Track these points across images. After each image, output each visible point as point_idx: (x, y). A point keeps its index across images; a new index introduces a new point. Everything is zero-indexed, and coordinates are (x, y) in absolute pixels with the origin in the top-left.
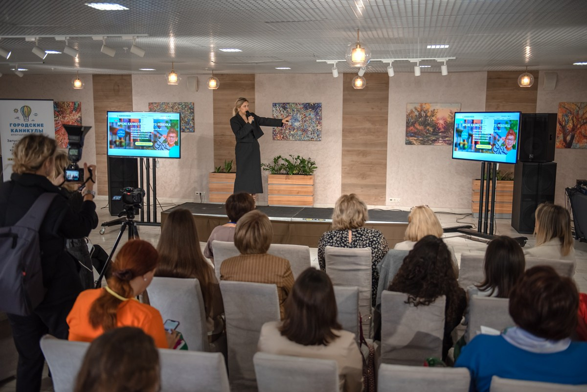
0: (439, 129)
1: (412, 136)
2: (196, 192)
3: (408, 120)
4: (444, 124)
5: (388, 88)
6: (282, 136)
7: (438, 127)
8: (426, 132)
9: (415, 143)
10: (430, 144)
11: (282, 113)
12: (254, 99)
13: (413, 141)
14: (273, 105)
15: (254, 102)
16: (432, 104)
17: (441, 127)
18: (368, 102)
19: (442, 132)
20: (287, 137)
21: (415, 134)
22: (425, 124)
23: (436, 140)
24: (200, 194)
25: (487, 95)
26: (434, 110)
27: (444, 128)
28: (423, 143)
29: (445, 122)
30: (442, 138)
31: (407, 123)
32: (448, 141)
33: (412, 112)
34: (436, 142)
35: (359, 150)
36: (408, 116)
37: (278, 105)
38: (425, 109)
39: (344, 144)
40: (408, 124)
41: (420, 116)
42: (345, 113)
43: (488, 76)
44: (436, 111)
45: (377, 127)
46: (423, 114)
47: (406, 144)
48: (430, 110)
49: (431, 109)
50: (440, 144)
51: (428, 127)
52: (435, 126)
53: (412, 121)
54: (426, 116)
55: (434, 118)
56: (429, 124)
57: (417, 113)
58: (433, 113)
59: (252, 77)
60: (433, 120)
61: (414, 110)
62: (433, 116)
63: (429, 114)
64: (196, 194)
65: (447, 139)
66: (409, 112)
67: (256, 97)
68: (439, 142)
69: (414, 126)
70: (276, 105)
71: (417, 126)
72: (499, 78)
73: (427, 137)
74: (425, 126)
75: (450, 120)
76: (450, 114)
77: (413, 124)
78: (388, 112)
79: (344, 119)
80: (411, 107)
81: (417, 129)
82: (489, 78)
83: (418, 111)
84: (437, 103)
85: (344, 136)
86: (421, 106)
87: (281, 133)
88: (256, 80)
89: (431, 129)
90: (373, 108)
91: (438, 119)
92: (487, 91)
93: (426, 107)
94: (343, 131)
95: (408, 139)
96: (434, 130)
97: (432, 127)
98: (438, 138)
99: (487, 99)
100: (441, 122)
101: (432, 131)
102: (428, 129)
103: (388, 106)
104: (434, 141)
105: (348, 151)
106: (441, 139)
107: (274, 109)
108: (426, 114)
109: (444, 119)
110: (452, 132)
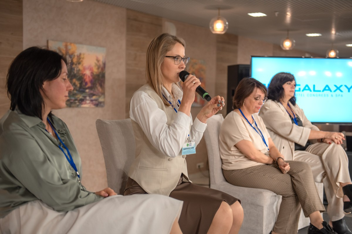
0: (86, 83)
4: (91, 75)
5: (22, 9)
7: (85, 80)
10: (78, 106)
16: (77, 45)
17: (87, 80)
19: (89, 88)
22: (71, 74)
23: (83, 100)
25: (127, 41)
26: (80, 54)
27: (91, 82)
29: (92, 73)
30: (90, 97)
32: (95, 100)
34: (83, 103)
38: (70, 52)
44: (82, 56)
48: (76, 54)
50: (88, 106)
51: (74, 80)
52: (82, 79)
54: (72, 63)
55: (80, 67)
56: (75, 76)
58: (80, 60)
60: (79, 70)
62: (79, 63)
63: (75, 60)
65: (94, 98)
68: (86, 103)
72: (135, 20)
73: (74, 94)
74: (72, 79)
75: (96, 70)
76: (96, 62)
80: (54, 47)
84: (81, 43)
86: (66, 46)
91: (85, 69)
92: (127, 34)
93: (71, 49)
96: (81, 84)
97: (78, 80)
98: (85, 97)
99: (127, 45)
100: (88, 73)
101: (78, 85)
103: (22, 41)
104: (81, 101)
106: (88, 98)
108: (72, 61)
109: (91, 69)
110: (99, 88)
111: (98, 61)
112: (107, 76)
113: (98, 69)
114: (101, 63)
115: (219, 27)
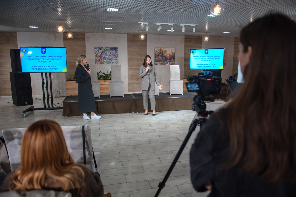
0: (168, 58)
1: (157, 62)
2: (57, 91)
5: (147, 41)
6: (100, 62)
8: (162, 60)
9: (158, 64)
10: (164, 65)
11: (99, 51)
12: (85, 45)
13: (158, 63)
14: (95, 48)
15: (85, 46)
16: (165, 48)
17: (168, 57)
18: (139, 47)
19: (169, 60)
20: (102, 63)
21: (159, 61)
22: (162, 56)
23: (167, 63)
24: (59, 92)
25: (185, 45)
27: (169, 58)
28: (162, 64)
29: (170, 56)
30: (169, 62)
31: (155, 56)
32: (171, 63)
33: (157, 51)
35: (135, 68)
36: (155, 53)
37: (97, 48)
38: (162, 50)
39: (129, 65)
41: (160, 53)
42: (128, 52)
43: (185, 37)
44: (166, 51)
45: (143, 58)
46: (161, 52)
47: (155, 65)
48: (164, 51)
49: (164, 50)
51: (163, 58)
52: (166, 57)
54: (163, 53)
55: (165, 54)
56: (163, 57)
57: (159, 52)
58: (165, 52)
59: (84, 34)
61: (158, 50)
62: (165, 53)
63: (163, 52)
64: (57, 92)
65: (171, 62)
66: (156, 51)
67: (86, 44)
68: (168, 64)
69: (158, 57)
70: (96, 48)
71: (159, 57)
72: (189, 38)
73: (163, 62)
74: (162, 57)
75: (171, 55)
77: (158, 56)
78: (147, 51)
79: (128, 54)
80: (156, 49)
81: (159, 58)
82: (185, 38)
83: (159, 51)
84: (166, 48)
85: (128, 62)
86: (161, 49)
87: (99, 61)
88: (86, 36)
89: (165, 59)
90: (141, 50)
91: (167, 54)
92: (185, 43)
93: (162, 49)
94: (128, 60)
95: (155, 63)
96: (166, 59)
97: (165, 57)
98: (167, 62)
99: (185, 47)
100: (168, 55)
102: (163, 59)
103: (147, 49)
104: (166, 63)
105: (131, 68)
106: (168, 63)
107: (95, 50)
108: (162, 52)
109: (169, 54)
110: (173, 60)
111: (172, 52)
112: (176, 56)
113: (172, 54)
114: (174, 53)
115: (206, 39)
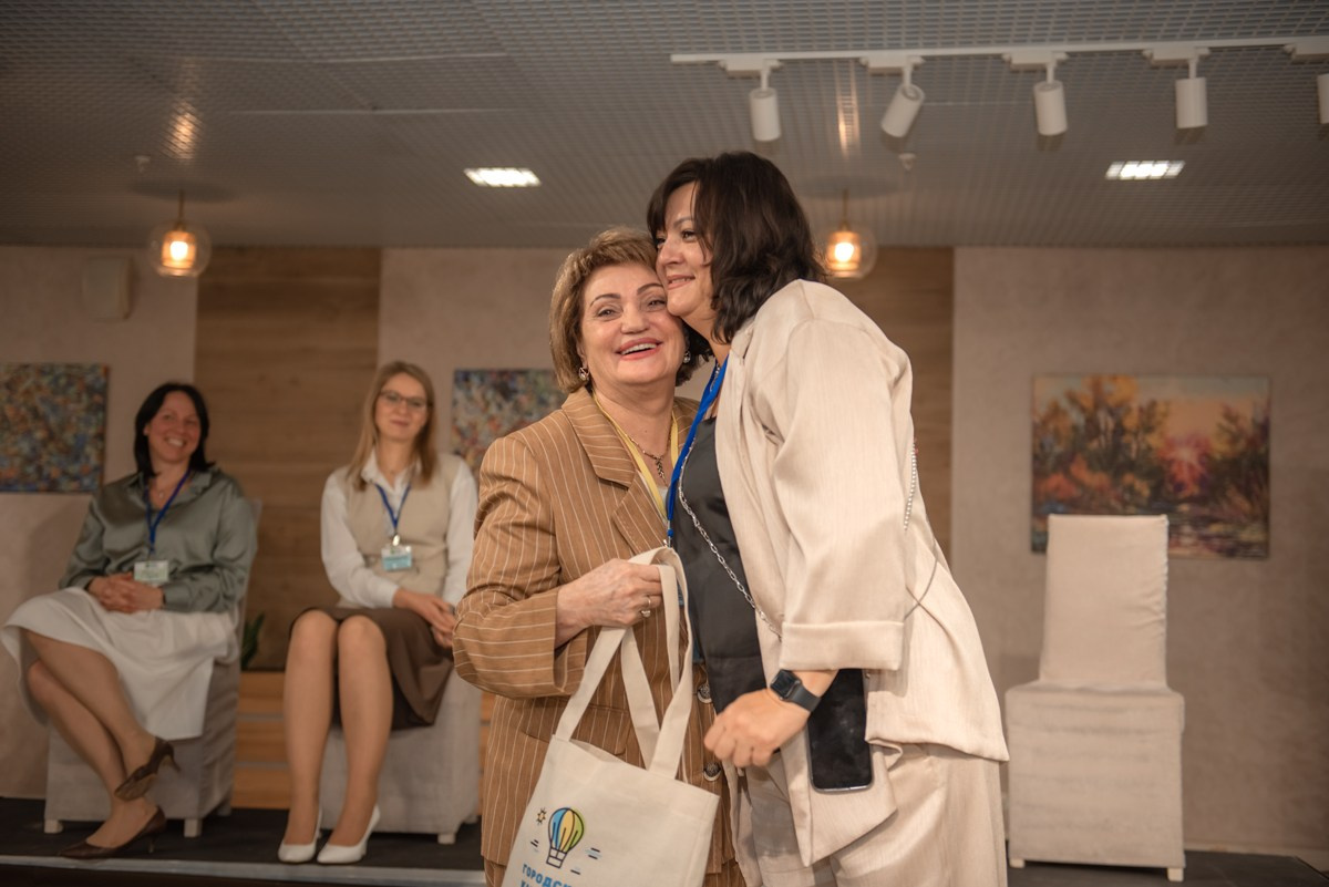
0: (1179, 487)
3: (1042, 446)
4: (1202, 463)
5: (952, 309)
7: (1174, 477)
11: (493, 410)
12: (374, 352)
14: (455, 379)
16: (1141, 380)
17: (1184, 476)
19: (1191, 500)
21: (1076, 506)
22: (1115, 462)
26: (1154, 403)
27: (1202, 481)
29: (1205, 456)
30: (1195, 526)
31: (1035, 457)
32: (1219, 536)
33: (1055, 411)
36: (1038, 430)
37: (475, 380)
38: (1111, 402)
40: (1042, 465)
41: (1092, 429)
44: (1161, 409)
46: (1105, 420)
47: (1034, 550)
48: (1135, 405)
49: (1139, 400)
50: (1186, 552)
51: (1129, 478)
52: (1160, 474)
53: (1058, 449)
54: (1120, 430)
55: (1153, 440)
56: (1131, 466)
57: (1076, 418)
58: (1150, 420)
60: (1150, 448)
61: (1064, 404)
62: (1149, 429)
63: (1131, 422)
65: (1215, 529)
66: (1043, 410)
69: (1067, 472)
70: (467, 380)
71: (1079, 471)
74: (1118, 474)
75: (1224, 448)
76: (1225, 423)
77: (1064, 464)
80: (1051, 392)
81: (1079, 484)
83: (1083, 409)
84: (1160, 374)
86: (1096, 386)
88: (385, 273)
89: (1142, 489)
91: (1171, 444)
93: (1116, 391)
95: (1040, 525)
96: (1156, 488)
97: (1145, 477)
100: (1186, 455)
101: (1146, 492)
102: (1131, 489)
106: (1188, 530)
107: (459, 396)
108: (1119, 424)
109: (1198, 444)
110: (1239, 499)
111: (1231, 417)
112: (1276, 460)
113: (1235, 441)
114: (1248, 427)
